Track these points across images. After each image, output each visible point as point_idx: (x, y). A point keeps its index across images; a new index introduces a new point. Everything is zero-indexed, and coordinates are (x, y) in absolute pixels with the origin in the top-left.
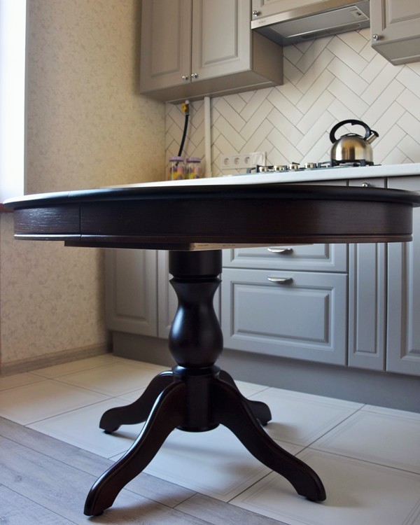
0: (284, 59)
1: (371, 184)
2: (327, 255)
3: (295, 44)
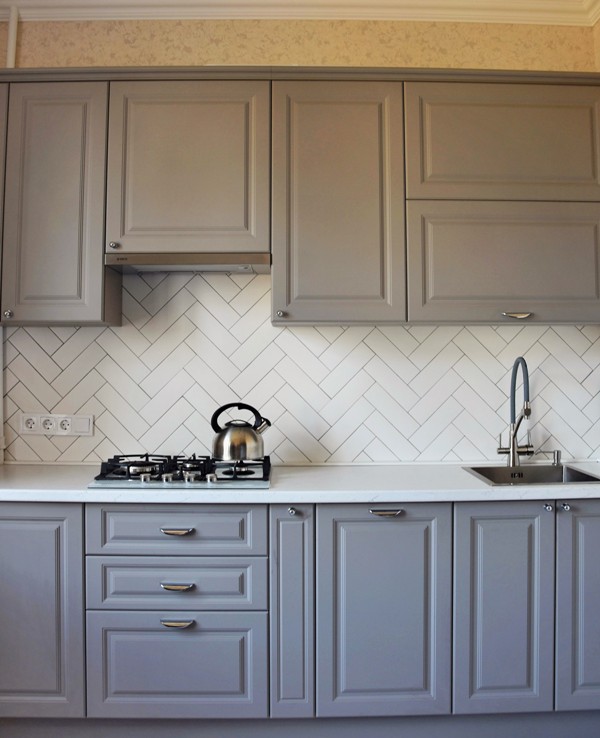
0: (124, 291)
1: (298, 509)
2: (242, 590)
3: (140, 274)
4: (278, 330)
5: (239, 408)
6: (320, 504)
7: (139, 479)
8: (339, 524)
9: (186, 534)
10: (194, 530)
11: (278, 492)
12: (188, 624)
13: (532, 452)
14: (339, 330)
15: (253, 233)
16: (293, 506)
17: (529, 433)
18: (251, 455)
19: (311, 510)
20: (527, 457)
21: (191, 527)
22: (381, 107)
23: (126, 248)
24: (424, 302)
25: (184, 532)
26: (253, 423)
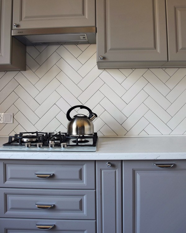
0: (27, 53)
1: (112, 164)
2: (81, 208)
4: (101, 71)
5: (81, 108)
6: (124, 160)
8: (136, 172)
9: (50, 177)
10: (53, 175)
11: (100, 154)
12: (51, 227)
14: (131, 70)
15: (86, 17)
16: (110, 162)
18: (87, 132)
19: (120, 164)
21: (52, 173)
25: (49, 176)
26: (88, 116)
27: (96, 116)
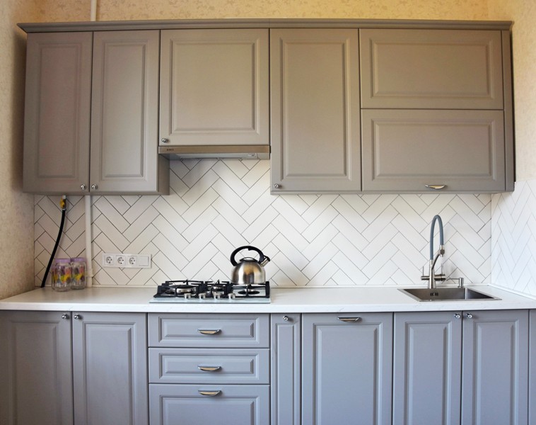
0: (171, 172)
1: (289, 317)
2: (252, 371)
3: (182, 160)
4: (274, 197)
5: (249, 250)
6: (304, 313)
7: (183, 297)
8: (317, 327)
9: (215, 334)
10: (220, 331)
11: (277, 306)
12: (217, 393)
13: (444, 279)
14: (315, 197)
15: (258, 132)
16: (286, 314)
17: (442, 266)
18: (257, 280)
19: (298, 318)
20: (441, 282)
21: (218, 329)
22: (344, 46)
23: (173, 142)
24: (373, 178)
25: (214, 332)
26: (258, 259)
27: (269, 260)
